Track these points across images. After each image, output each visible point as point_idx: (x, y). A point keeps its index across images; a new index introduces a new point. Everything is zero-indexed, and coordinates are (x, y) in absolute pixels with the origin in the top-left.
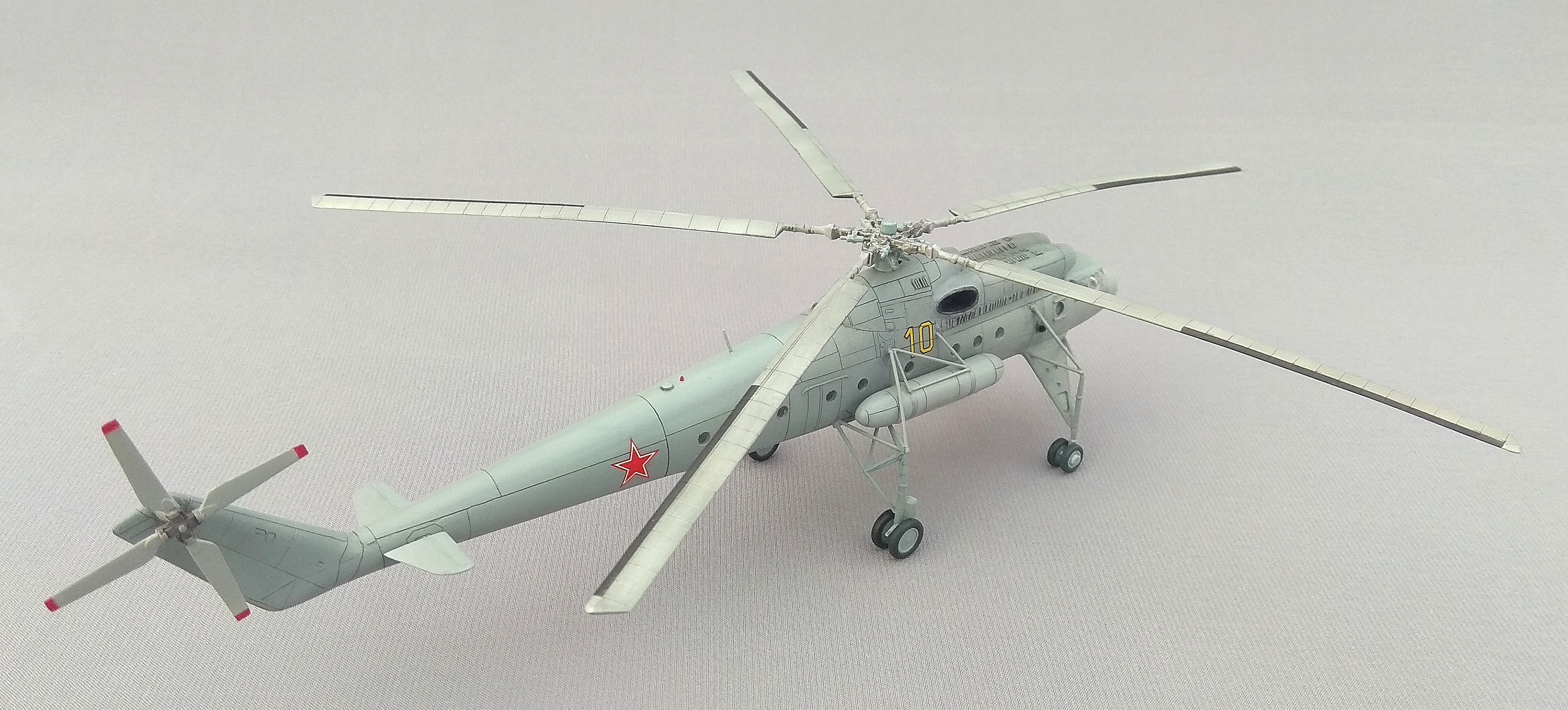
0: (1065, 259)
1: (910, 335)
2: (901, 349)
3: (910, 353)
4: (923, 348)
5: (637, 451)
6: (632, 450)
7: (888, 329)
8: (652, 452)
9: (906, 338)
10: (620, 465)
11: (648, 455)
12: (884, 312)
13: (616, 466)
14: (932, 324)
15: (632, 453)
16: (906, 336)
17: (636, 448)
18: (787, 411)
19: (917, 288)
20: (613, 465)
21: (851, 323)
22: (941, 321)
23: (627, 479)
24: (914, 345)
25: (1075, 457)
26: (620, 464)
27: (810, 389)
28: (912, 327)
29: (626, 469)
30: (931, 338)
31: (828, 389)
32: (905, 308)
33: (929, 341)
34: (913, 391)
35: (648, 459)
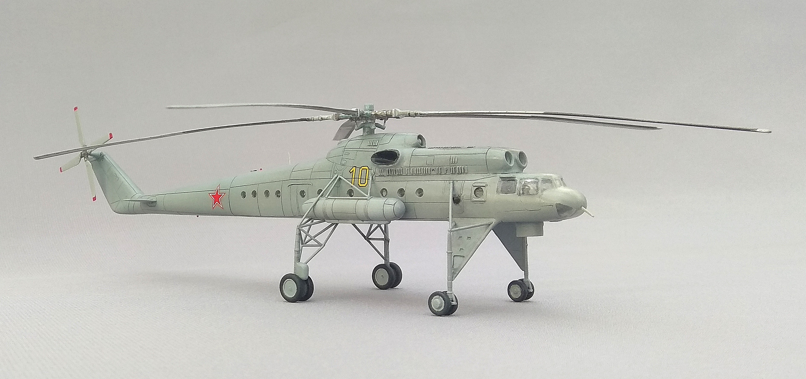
1: (353, 171)
2: (345, 178)
3: (351, 184)
4: (360, 183)
5: (218, 191)
7: (342, 164)
8: (223, 193)
9: (350, 172)
11: (221, 194)
12: (344, 154)
13: (210, 195)
14: (369, 169)
15: (216, 191)
16: (351, 171)
17: (219, 189)
18: (280, 194)
20: (209, 193)
22: (375, 169)
23: (214, 205)
24: (354, 178)
26: (212, 194)
27: (291, 185)
28: (356, 167)
29: (213, 198)
30: (367, 178)
31: (301, 188)
32: (356, 155)
33: (365, 180)
34: (329, 198)
35: (221, 197)
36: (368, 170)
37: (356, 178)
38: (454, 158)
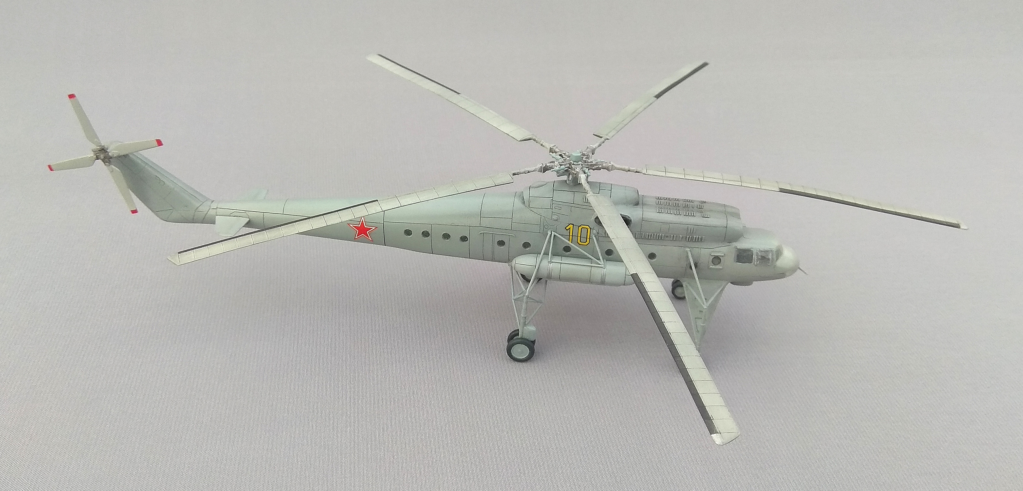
0: (726, 228)
1: (570, 228)
2: (559, 235)
3: (568, 241)
4: (581, 241)
7: (554, 219)
8: (373, 227)
11: (370, 227)
12: (553, 207)
15: (361, 222)
16: (567, 229)
17: (364, 221)
18: (468, 239)
19: (585, 201)
20: (349, 224)
21: (529, 206)
22: (598, 229)
23: (358, 236)
26: (353, 225)
28: (573, 224)
29: (356, 229)
30: (588, 237)
31: (499, 238)
32: (571, 211)
33: (586, 239)
34: (553, 262)
35: (371, 230)
36: (589, 230)
37: (572, 235)
38: (692, 229)
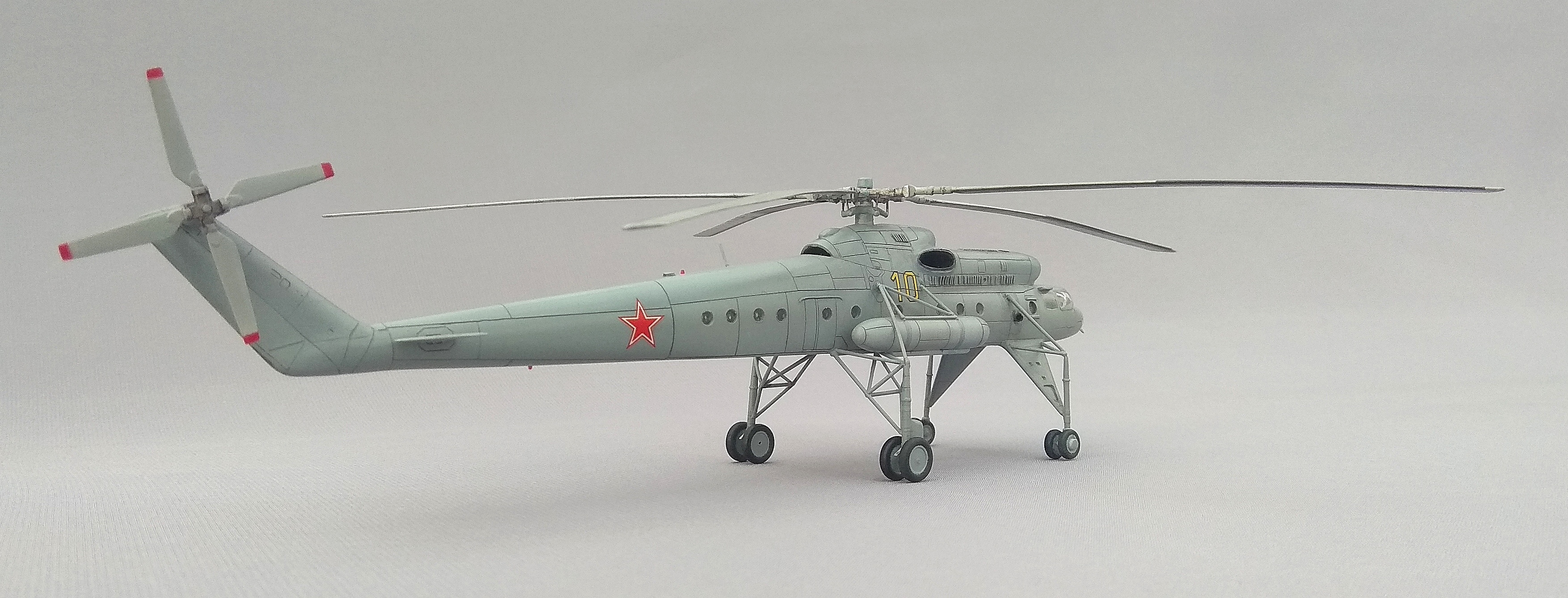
1: (895, 278)
4: (910, 295)
5: (643, 311)
6: (639, 308)
7: (875, 269)
8: (657, 316)
10: (627, 320)
11: (654, 318)
12: (869, 252)
13: (623, 320)
15: (638, 311)
16: (892, 279)
17: (642, 307)
18: (786, 315)
19: (897, 241)
20: (620, 318)
21: (840, 255)
22: (924, 275)
23: (634, 339)
24: (900, 289)
25: (1071, 441)
27: (806, 299)
28: (897, 272)
29: (632, 326)
30: (916, 288)
31: (823, 305)
33: (915, 291)
35: (654, 323)
36: (915, 278)
38: (1005, 265)
